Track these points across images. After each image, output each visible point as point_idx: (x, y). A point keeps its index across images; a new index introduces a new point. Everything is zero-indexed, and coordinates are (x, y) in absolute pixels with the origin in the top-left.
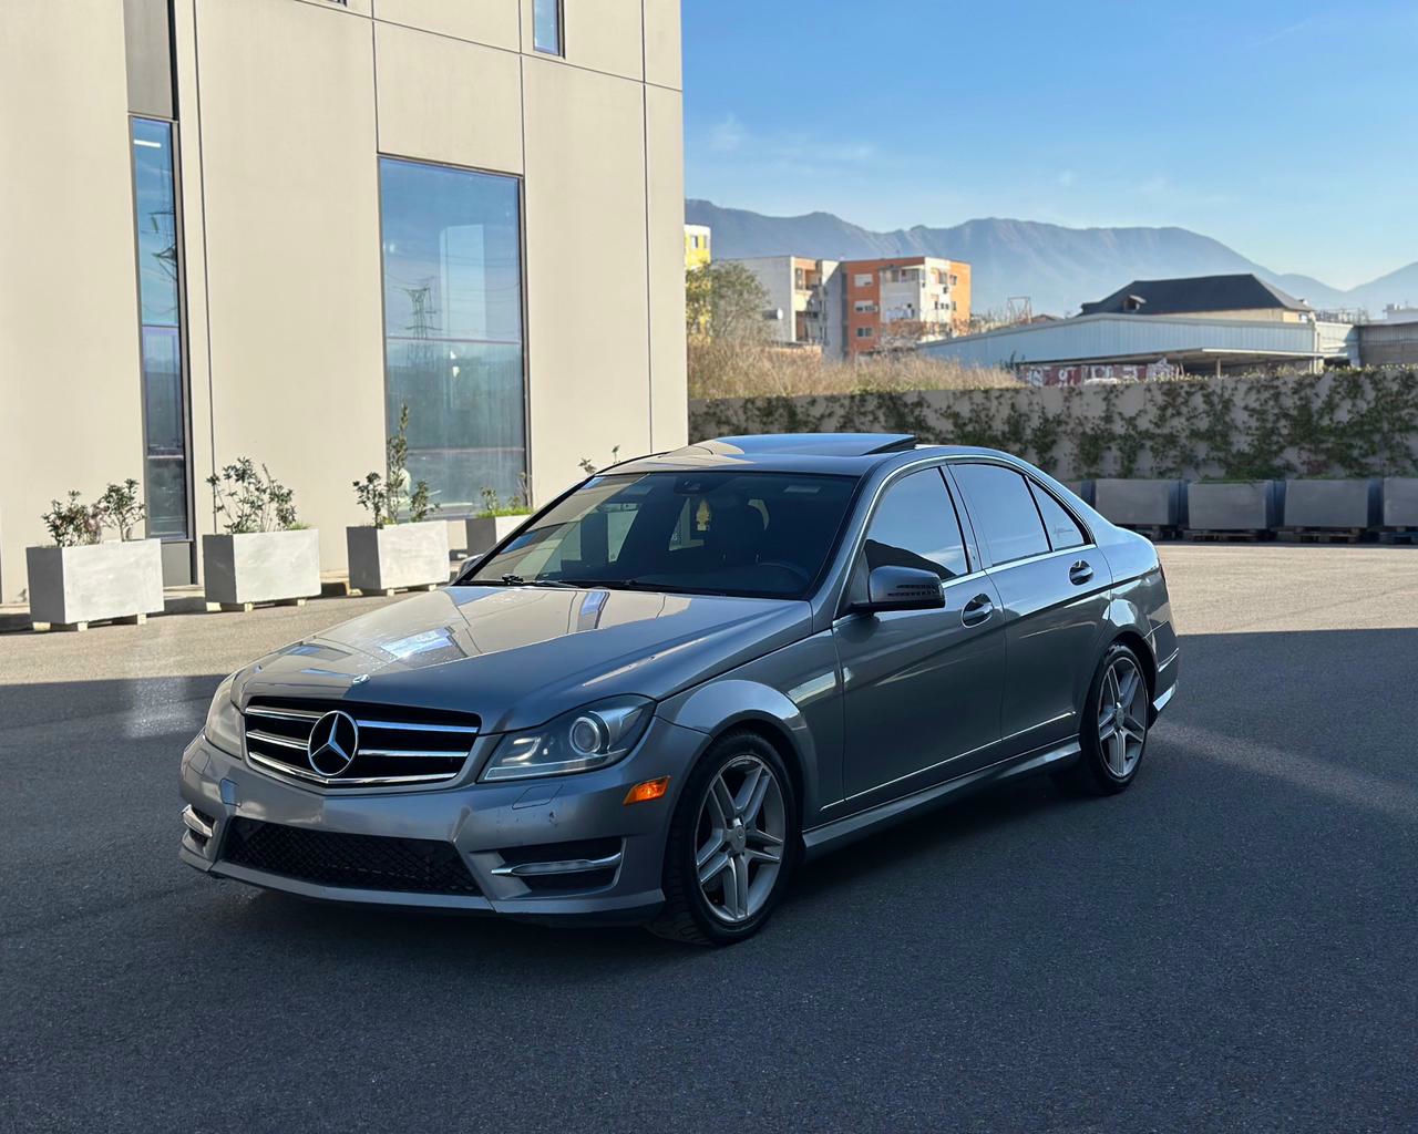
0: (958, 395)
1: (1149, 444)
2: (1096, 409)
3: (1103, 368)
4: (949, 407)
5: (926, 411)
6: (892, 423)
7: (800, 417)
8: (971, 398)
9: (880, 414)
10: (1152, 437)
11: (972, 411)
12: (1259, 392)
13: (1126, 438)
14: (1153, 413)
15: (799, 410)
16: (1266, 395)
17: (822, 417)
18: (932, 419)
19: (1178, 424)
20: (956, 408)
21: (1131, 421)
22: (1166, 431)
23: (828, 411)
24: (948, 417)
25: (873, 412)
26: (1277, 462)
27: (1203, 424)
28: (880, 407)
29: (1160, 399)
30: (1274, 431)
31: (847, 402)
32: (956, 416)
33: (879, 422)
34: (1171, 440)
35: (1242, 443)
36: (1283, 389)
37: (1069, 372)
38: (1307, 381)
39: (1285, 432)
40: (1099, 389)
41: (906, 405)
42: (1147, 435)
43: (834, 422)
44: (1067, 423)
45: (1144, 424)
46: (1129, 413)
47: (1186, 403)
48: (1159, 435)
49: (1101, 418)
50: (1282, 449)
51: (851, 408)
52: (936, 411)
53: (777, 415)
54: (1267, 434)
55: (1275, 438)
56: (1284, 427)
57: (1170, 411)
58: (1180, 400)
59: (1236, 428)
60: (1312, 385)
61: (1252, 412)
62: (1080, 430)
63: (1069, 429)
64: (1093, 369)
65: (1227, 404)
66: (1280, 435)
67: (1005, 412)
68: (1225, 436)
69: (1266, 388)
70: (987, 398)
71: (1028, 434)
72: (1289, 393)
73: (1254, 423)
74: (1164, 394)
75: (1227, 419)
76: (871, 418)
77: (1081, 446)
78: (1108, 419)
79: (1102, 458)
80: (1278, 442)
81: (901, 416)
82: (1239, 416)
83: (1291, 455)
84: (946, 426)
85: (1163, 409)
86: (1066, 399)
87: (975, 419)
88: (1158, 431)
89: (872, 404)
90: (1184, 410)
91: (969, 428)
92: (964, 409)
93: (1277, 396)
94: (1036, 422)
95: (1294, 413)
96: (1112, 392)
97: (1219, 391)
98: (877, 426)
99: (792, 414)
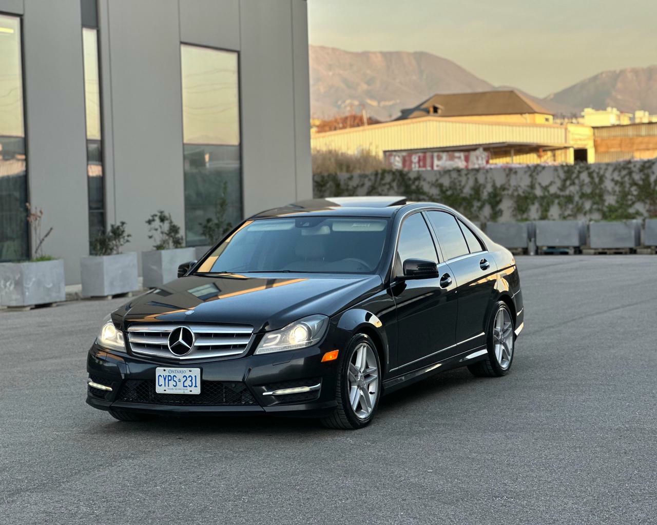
0: (442, 173)
1: (556, 201)
2: (525, 182)
3: (441, 154)
4: (437, 180)
5: (422, 183)
6: (402, 189)
7: (343, 186)
8: (450, 175)
9: (395, 184)
10: (558, 197)
11: (451, 182)
12: (620, 171)
13: (543, 198)
14: (559, 183)
15: (342, 183)
16: (624, 172)
17: (358, 186)
18: (426, 188)
19: (572, 190)
20: (441, 181)
21: (545, 189)
22: (567, 193)
23: (361, 183)
24: (436, 186)
25: (389, 184)
26: (631, 211)
27: (588, 190)
28: (393, 180)
29: (562, 176)
30: (629, 193)
31: (373, 178)
32: (441, 186)
33: (394, 189)
34: (570, 199)
35: (610, 200)
36: (634, 169)
37: (419, 157)
38: (647, 165)
39: (635, 193)
40: (526, 170)
41: (410, 179)
42: (557, 196)
43: (365, 189)
44: (508, 189)
45: (553, 190)
46: (544, 184)
47: (578, 177)
48: (563, 196)
49: (528, 186)
50: (633, 203)
51: (376, 181)
52: (429, 183)
53: (328, 185)
54: (624, 195)
55: (630, 197)
56: (634, 191)
57: (568, 183)
58: (574, 176)
59: (608, 192)
60: (650, 167)
61: (616, 183)
62: (516, 194)
63: (510, 192)
64: (435, 154)
65: (602, 179)
66: (632, 195)
67: (471, 183)
68: (601, 196)
69: (624, 168)
70: (460, 175)
71: (485, 195)
72: (637, 171)
73: (617, 188)
74: (565, 172)
75: (603, 186)
76: (387, 186)
77: (517, 202)
78: (532, 187)
79: (530, 210)
80: (631, 200)
81: (407, 186)
82: (608, 185)
83: (640, 207)
84: (435, 191)
85: (565, 181)
86: (508, 175)
87: (453, 186)
88: (562, 193)
89: (388, 178)
90: (577, 181)
91: (449, 193)
92: (446, 182)
93: (630, 173)
94: (489, 188)
95: (641, 183)
96: (534, 171)
97: (597, 170)
98: (392, 192)
99: (338, 185)
